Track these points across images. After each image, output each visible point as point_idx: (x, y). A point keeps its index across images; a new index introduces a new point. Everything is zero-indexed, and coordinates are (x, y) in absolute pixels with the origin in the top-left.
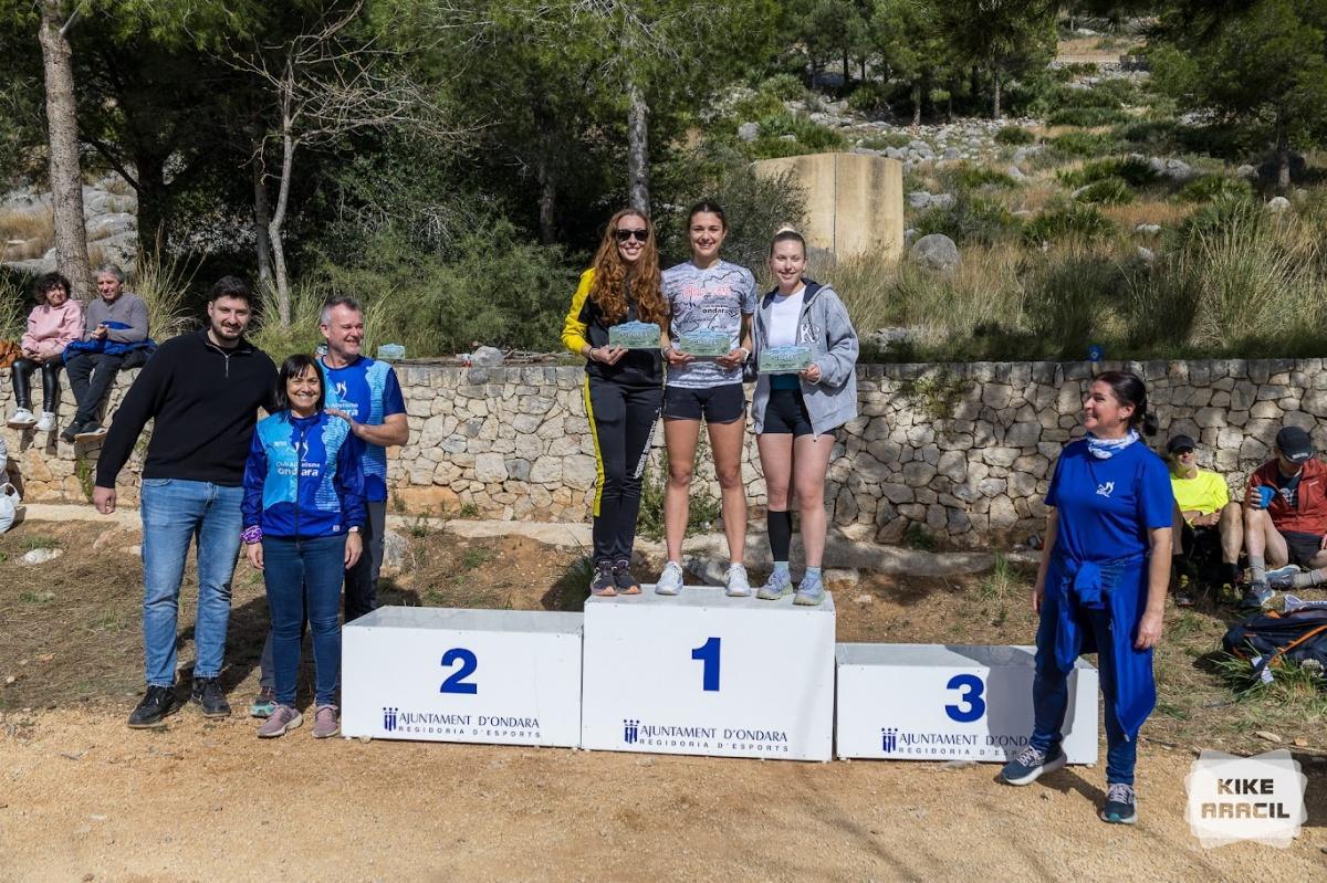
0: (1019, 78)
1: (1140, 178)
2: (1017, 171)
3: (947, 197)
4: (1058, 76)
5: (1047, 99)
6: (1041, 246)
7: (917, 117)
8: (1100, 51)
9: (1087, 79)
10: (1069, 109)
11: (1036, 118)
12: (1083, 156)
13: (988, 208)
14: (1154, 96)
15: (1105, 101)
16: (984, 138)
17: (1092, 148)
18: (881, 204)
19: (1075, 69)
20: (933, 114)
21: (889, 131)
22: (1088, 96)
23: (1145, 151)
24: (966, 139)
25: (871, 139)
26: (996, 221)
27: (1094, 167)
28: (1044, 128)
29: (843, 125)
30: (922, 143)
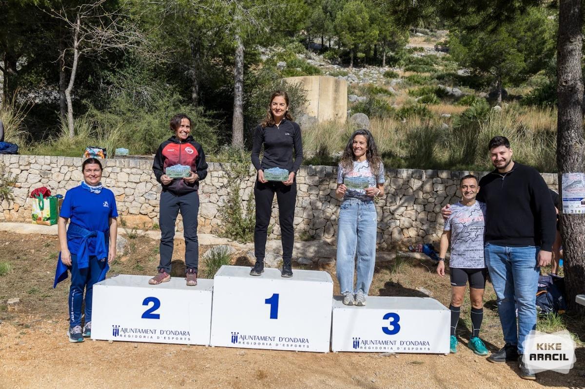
0: (393, 51)
1: (442, 95)
2: (392, 88)
3: (365, 98)
4: (409, 52)
5: (404, 61)
6: (403, 119)
7: (352, 65)
8: (425, 42)
9: (420, 53)
10: (413, 65)
11: (400, 68)
12: (419, 84)
13: (382, 103)
14: (446, 62)
15: (427, 63)
16: (379, 75)
17: (422, 82)
18: (338, 99)
19: (415, 49)
20: (358, 64)
21: (339, 69)
22: (421, 60)
23: (443, 84)
24: (371, 75)
25: (332, 72)
26: (385, 109)
27: (423, 89)
28: (403, 72)
29: (321, 65)
30: (354, 75)
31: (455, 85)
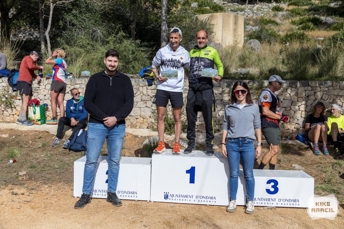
1: (317, 23)
2: (279, 20)
3: (257, 27)
6: (286, 43)
7: (247, 2)
10: (295, 1)
11: (285, 3)
12: (299, 15)
13: (270, 31)
16: (268, 9)
17: (302, 13)
18: (237, 30)
20: (252, 1)
21: (238, 6)
23: (318, 14)
24: (263, 9)
25: (233, 9)
26: (273, 35)
27: (303, 19)
28: (287, 7)
29: (224, 4)
30: (249, 10)
31: (328, 15)
